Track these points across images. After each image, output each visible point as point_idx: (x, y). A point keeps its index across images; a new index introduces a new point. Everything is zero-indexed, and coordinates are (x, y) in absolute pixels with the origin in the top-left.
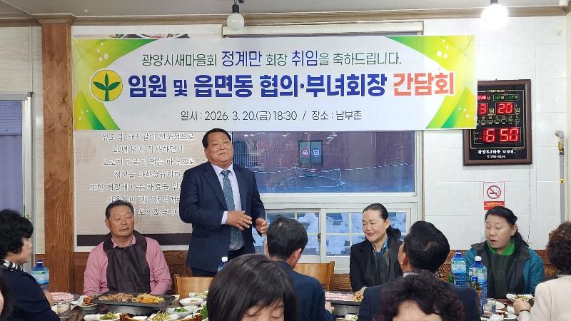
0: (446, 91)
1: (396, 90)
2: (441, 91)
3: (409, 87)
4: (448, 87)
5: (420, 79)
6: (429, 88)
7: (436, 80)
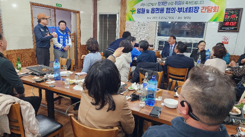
0: (216, 11)
1: (202, 11)
2: (215, 11)
3: (205, 10)
4: (217, 10)
5: (209, 8)
6: (211, 11)
7: (213, 8)
